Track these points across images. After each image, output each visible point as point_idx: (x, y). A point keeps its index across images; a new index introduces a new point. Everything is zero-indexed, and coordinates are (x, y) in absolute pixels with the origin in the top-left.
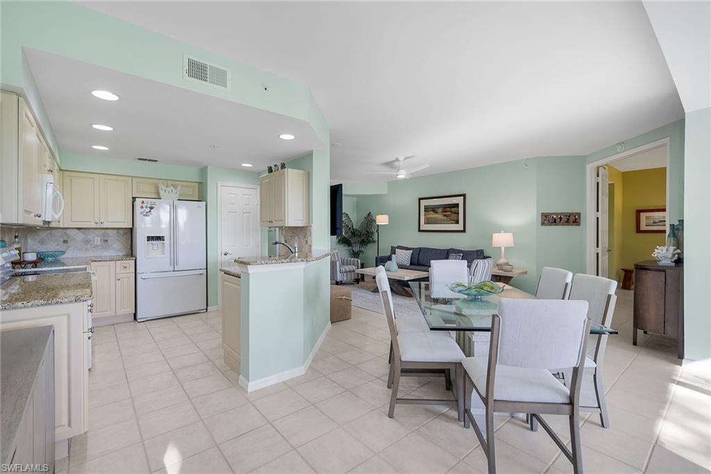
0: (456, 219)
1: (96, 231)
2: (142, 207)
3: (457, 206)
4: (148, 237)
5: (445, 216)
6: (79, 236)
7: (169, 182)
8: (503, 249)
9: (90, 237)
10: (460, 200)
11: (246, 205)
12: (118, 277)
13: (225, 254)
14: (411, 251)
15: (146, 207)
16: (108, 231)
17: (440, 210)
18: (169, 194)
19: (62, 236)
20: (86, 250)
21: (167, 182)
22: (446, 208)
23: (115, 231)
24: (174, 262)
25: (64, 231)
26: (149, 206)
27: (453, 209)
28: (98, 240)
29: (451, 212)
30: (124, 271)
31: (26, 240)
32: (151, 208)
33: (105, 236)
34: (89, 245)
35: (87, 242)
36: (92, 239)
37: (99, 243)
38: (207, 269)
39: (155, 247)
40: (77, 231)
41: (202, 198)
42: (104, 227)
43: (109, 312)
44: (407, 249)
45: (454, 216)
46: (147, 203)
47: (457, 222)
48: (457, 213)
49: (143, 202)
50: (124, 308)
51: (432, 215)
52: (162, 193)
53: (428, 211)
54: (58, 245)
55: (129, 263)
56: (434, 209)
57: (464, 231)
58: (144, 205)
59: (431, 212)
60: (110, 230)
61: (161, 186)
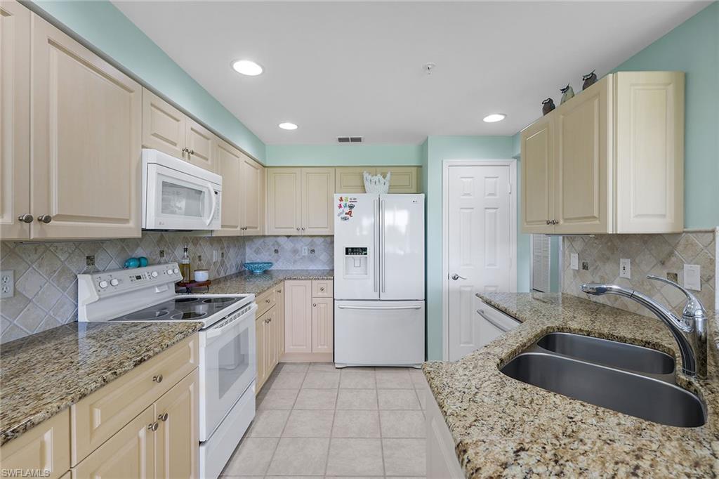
1: (304, 239)
2: (340, 206)
4: (347, 249)
6: (287, 245)
7: (378, 169)
9: (298, 246)
11: (490, 194)
12: (315, 301)
13: (455, 278)
15: (345, 206)
16: (315, 239)
18: (377, 187)
19: (273, 245)
20: (295, 262)
21: (374, 169)
23: (322, 239)
24: (380, 286)
25: (275, 239)
26: (349, 203)
28: (305, 251)
30: (320, 294)
31: (244, 249)
32: (351, 207)
33: (312, 245)
34: (297, 257)
35: (295, 251)
36: (300, 249)
37: (307, 254)
38: (426, 300)
39: (357, 264)
40: (286, 238)
41: (421, 188)
42: (306, 234)
43: (305, 347)
46: (346, 200)
49: (341, 200)
50: (321, 345)
52: (367, 184)
54: (270, 255)
55: (326, 284)
58: (343, 203)
60: (316, 238)
61: (366, 175)
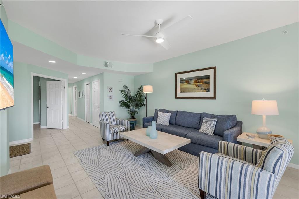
0: (207, 88)
3: (208, 77)
5: (197, 85)
8: (264, 117)
10: (211, 73)
14: (170, 114)
17: (193, 81)
22: (198, 80)
27: (204, 80)
29: (203, 83)
44: (167, 112)
45: (205, 86)
47: (208, 90)
48: (208, 83)
51: (186, 85)
53: (183, 83)
56: (188, 81)
57: (214, 98)
59: (186, 83)
